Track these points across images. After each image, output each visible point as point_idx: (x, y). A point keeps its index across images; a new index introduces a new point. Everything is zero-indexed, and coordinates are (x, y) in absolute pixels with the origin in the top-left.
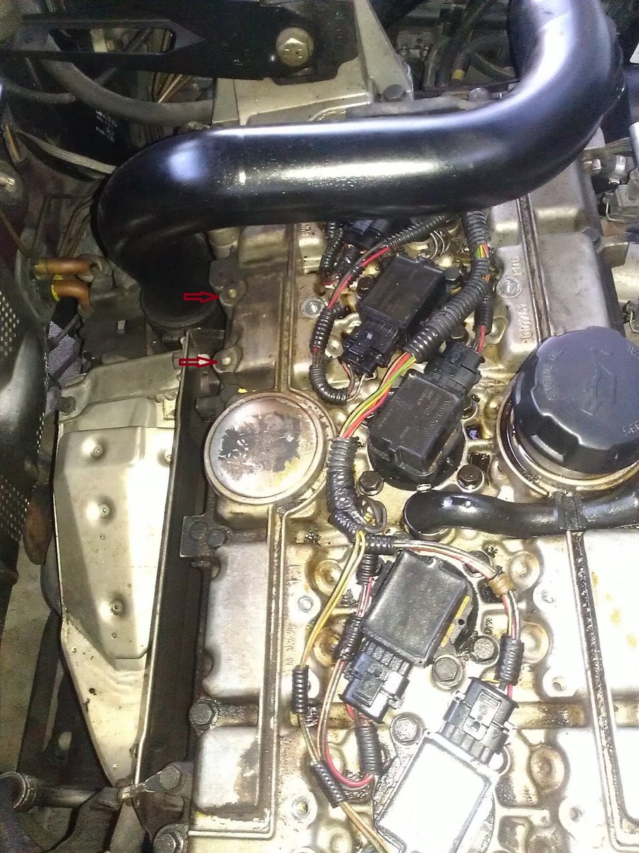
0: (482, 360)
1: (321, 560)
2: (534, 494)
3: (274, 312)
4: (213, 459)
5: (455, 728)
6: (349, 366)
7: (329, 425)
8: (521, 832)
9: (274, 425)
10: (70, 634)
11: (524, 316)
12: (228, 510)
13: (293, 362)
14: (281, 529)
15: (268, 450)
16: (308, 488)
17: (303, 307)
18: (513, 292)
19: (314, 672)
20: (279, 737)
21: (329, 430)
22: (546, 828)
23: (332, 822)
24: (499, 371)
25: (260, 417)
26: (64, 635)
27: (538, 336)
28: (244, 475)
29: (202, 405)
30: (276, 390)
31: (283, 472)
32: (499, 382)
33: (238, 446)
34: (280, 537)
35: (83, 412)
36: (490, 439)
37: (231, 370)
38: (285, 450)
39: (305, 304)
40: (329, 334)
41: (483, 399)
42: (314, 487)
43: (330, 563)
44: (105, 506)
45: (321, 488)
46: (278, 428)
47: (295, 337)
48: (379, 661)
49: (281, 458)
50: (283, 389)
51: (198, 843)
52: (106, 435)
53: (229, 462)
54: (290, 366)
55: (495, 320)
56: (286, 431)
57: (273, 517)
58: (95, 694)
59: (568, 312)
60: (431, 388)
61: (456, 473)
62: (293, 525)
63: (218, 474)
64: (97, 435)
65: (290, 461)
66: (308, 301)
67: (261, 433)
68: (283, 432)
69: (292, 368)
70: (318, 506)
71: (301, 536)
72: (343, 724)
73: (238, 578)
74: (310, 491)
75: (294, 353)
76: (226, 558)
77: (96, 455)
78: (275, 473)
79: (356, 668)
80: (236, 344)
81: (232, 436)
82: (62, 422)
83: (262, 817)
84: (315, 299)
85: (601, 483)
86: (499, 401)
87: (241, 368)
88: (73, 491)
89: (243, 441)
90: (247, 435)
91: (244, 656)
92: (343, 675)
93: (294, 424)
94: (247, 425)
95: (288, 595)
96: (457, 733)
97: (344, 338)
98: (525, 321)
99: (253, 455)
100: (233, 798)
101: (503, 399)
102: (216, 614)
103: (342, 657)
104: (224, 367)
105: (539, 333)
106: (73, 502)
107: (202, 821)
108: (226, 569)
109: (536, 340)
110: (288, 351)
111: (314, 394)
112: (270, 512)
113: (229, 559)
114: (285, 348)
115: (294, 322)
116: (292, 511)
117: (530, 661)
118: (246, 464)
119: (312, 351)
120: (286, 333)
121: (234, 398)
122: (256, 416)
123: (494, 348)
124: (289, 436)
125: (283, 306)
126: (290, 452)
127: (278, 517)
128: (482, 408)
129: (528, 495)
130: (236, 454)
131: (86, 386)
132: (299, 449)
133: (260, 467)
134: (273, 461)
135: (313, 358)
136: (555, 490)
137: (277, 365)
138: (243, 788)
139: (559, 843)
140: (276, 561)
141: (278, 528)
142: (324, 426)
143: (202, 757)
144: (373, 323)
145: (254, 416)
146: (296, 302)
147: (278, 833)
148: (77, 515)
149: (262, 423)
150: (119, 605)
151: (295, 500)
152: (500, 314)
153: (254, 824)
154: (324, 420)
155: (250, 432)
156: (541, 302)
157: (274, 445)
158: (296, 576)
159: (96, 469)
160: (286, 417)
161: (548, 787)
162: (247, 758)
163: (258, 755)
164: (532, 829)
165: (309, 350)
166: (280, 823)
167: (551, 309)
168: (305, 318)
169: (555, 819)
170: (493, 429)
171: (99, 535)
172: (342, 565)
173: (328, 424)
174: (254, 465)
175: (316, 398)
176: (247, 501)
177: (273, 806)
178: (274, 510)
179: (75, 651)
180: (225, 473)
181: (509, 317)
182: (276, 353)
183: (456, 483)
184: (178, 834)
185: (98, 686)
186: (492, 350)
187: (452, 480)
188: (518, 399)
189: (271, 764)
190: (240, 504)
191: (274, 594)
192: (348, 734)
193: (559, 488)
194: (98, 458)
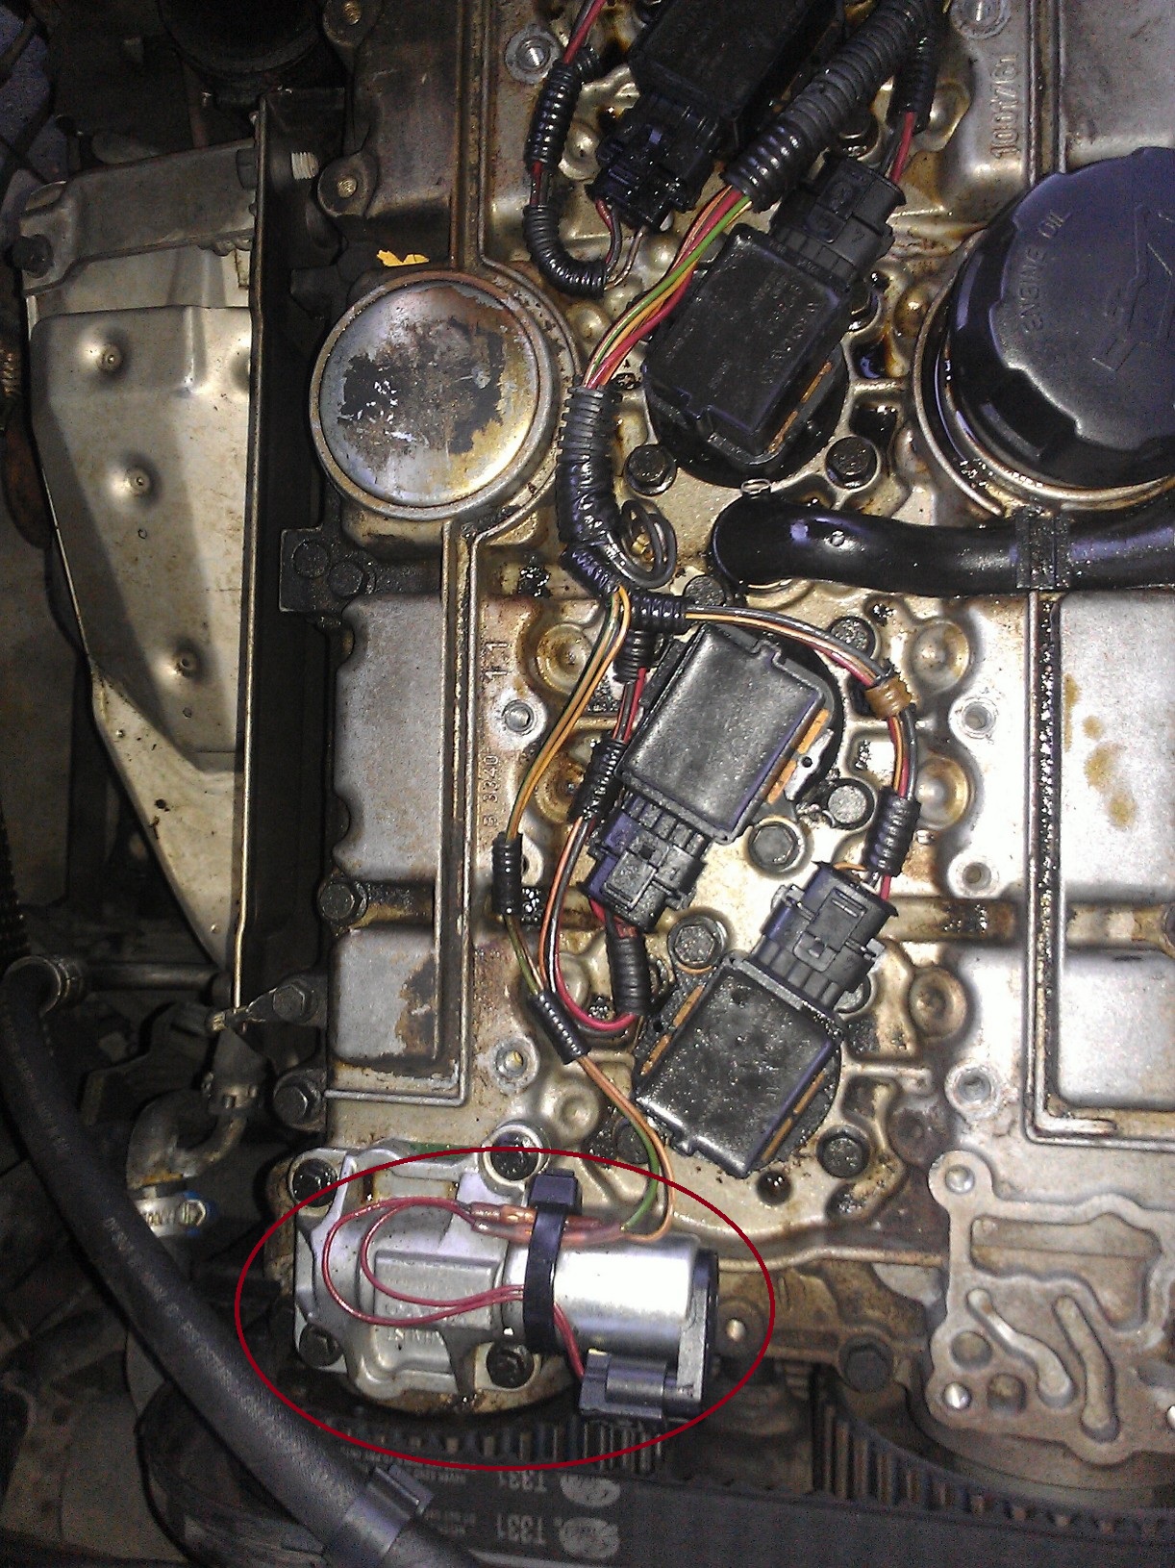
0: (900, 200)
1: (550, 627)
2: (974, 510)
3: (444, 68)
4: (327, 422)
5: (780, 950)
6: (609, 207)
7: (565, 345)
8: (881, 1094)
9: (449, 349)
10: (109, 706)
11: (1006, 86)
12: (365, 528)
13: (489, 195)
14: (469, 569)
15: (438, 406)
16: (522, 486)
17: (511, 52)
18: (988, 21)
19: (532, 839)
20: (472, 949)
21: (564, 357)
22: (921, 1097)
23: (567, 1078)
24: (936, 219)
25: (420, 331)
26: (99, 705)
27: (1029, 143)
28: (392, 462)
29: (305, 285)
30: (453, 264)
31: (472, 454)
32: (934, 244)
33: (375, 395)
34: (468, 584)
35: (70, 275)
36: (899, 380)
37: (356, 209)
38: (472, 406)
39: (515, 45)
40: (570, 118)
41: (896, 283)
42: (534, 482)
43: (568, 630)
44: (139, 473)
45: (547, 487)
46: (457, 355)
47: (494, 130)
48: (651, 830)
49: (465, 423)
50: (469, 259)
51: (342, 1107)
52: (124, 324)
53: (360, 430)
54: (482, 206)
55: (943, 88)
56: (473, 364)
57: (453, 543)
58: (167, 810)
59: (1107, 83)
60: (782, 271)
61: (825, 451)
62: (492, 558)
63: (340, 454)
64: (105, 324)
65: (483, 430)
66: (520, 36)
67: (421, 367)
68: (467, 365)
69: (488, 209)
70: (542, 521)
71: (511, 577)
72: (588, 922)
73: (388, 667)
74: (525, 492)
75: (491, 173)
76: (365, 627)
77: (111, 367)
78: (453, 456)
79: (609, 841)
80: (367, 147)
81: (363, 372)
82: (31, 293)
83: (447, 1073)
84: (537, 32)
85: (1112, 497)
86: (928, 296)
87: (377, 207)
88: (74, 445)
89: (387, 383)
90: (394, 370)
91: (405, 812)
92: (586, 848)
93: (490, 347)
94: (394, 349)
95: (485, 699)
96: (782, 957)
97: (606, 127)
98: (1006, 100)
99: (408, 415)
100: (396, 1047)
101: (938, 292)
102: (350, 735)
103: (586, 815)
104: (341, 202)
105: (1034, 134)
106: (76, 465)
107: (347, 1075)
108: (365, 649)
109: (1024, 151)
110: (478, 166)
111: (534, 273)
112: (446, 536)
113: (370, 630)
114: (472, 159)
115: (490, 92)
116: (491, 532)
117: (930, 826)
118: (395, 434)
119: (530, 169)
120: (473, 121)
121: (365, 281)
122: (411, 328)
123: (931, 162)
124: (481, 375)
125: (466, 49)
126: (484, 411)
127: (462, 544)
128: (892, 302)
129: (965, 511)
130: (373, 412)
131: (67, 212)
132: (501, 405)
133: (423, 442)
134: (448, 430)
135: (533, 188)
136: (1018, 503)
137: (455, 200)
138: (412, 1032)
139: (940, 1123)
140: (460, 632)
141: (463, 567)
142: (553, 348)
143: (338, 980)
144: (664, 103)
145: (407, 328)
146: (494, 40)
147: (474, 1098)
148: (89, 492)
149: (423, 345)
150: (190, 658)
151: (496, 509)
152: (954, 76)
153: (433, 1082)
154: (555, 333)
155: (399, 364)
156: (1049, 50)
157: (451, 395)
158: (500, 662)
159: (110, 397)
160: (474, 332)
161: (937, 1033)
162: (418, 986)
163: (435, 981)
164: (899, 1095)
165: (523, 165)
166: (476, 1083)
167: (1068, 74)
168: (514, 82)
169: (939, 1084)
170: (908, 354)
171: (137, 528)
172: (593, 634)
173: (562, 342)
174: (409, 438)
175: (540, 281)
176: (400, 513)
177: (464, 1058)
178: (455, 531)
179: (123, 735)
180: (352, 452)
181: (972, 83)
182: (450, 174)
183: (823, 473)
184: (309, 1085)
185: (172, 798)
186: (926, 168)
187: (815, 466)
188: (962, 317)
189: (460, 992)
190: (387, 518)
191: (459, 696)
192: (594, 941)
193: (1026, 500)
194: (113, 373)
